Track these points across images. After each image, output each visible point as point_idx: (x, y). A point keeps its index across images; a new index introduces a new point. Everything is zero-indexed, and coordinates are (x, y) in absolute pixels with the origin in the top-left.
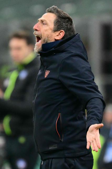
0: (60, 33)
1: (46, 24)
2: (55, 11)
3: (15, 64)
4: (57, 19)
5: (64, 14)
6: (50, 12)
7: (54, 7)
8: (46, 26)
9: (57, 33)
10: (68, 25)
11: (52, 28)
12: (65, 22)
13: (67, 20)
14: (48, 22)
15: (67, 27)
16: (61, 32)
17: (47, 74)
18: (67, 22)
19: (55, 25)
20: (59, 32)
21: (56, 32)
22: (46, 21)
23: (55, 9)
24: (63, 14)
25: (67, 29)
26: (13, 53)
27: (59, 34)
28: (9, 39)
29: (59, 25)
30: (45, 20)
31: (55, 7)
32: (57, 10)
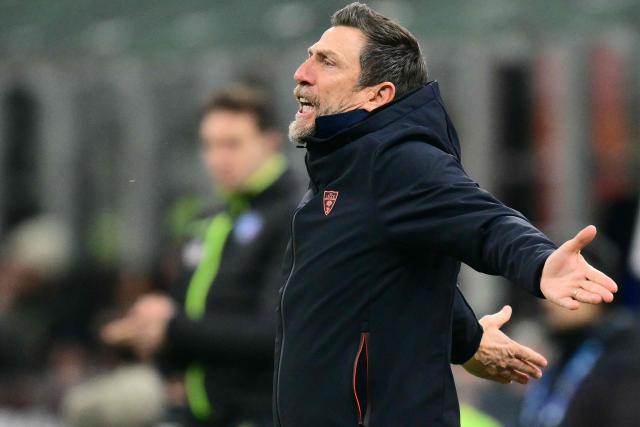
0: (382, 93)
1: (334, 64)
2: (362, 20)
3: (221, 193)
4: (371, 47)
5: (391, 26)
6: (346, 22)
7: (356, 8)
8: (334, 69)
9: (372, 91)
10: (405, 63)
11: (356, 77)
12: (396, 54)
13: (402, 46)
14: (341, 56)
15: (403, 71)
16: (383, 89)
17: (329, 203)
18: (403, 54)
19: (362, 68)
20: (377, 88)
21: (368, 89)
22: (334, 54)
23: (360, 13)
24: (386, 27)
25: (403, 76)
26: (214, 159)
27: (379, 94)
28: (200, 115)
29: (376, 67)
30: (331, 53)
31: (361, 5)
32: (368, 16)
